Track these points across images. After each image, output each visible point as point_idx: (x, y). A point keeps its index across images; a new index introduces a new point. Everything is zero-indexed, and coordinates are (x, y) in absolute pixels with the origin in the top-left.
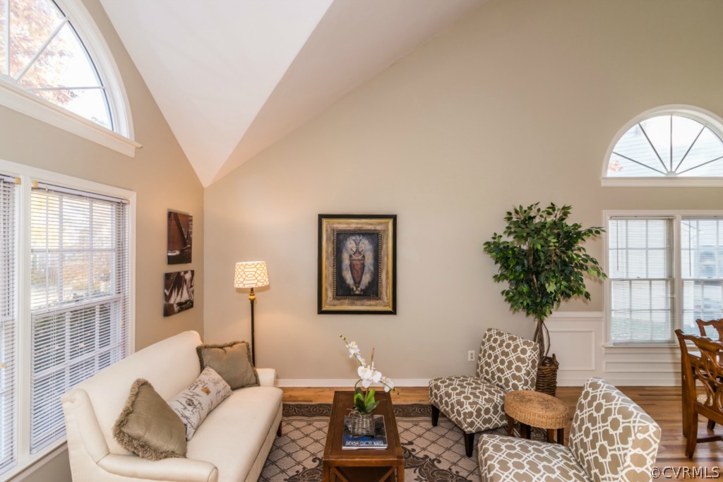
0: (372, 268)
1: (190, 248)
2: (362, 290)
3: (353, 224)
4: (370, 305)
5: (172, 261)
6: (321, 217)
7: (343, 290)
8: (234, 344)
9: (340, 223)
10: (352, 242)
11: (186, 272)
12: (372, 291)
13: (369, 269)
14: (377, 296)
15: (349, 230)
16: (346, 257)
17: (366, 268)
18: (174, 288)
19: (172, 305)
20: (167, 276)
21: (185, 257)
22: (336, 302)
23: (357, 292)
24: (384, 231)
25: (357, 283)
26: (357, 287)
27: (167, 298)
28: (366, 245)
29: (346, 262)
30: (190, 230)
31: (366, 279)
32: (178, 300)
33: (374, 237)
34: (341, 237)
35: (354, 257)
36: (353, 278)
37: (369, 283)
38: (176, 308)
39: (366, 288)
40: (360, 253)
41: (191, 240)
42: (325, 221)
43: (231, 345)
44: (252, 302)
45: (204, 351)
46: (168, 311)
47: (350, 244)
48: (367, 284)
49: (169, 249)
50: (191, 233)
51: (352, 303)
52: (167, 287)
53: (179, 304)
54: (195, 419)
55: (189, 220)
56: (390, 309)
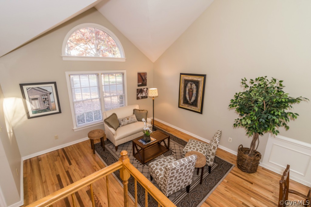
0: (195, 95)
1: (146, 82)
2: (191, 102)
3: (190, 78)
4: (194, 108)
5: (139, 86)
6: (181, 74)
7: (186, 102)
8: (144, 110)
9: (186, 77)
10: (190, 84)
11: (144, 89)
12: (195, 104)
13: (194, 95)
14: (196, 105)
15: (189, 80)
16: (187, 89)
17: (193, 95)
18: (139, 92)
19: (139, 97)
20: (137, 90)
21: (144, 84)
22: (183, 105)
23: (190, 103)
24: (201, 81)
25: (190, 99)
26: (190, 101)
27: (137, 95)
28: (194, 86)
29: (187, 91)
30: (146, 77)
31: (193, 99)
32: (141, 96)
33: (197, 83)
34: (186, 82)
35: (190, 90)
36: (189, 97)
37: (194, 100)
38: (140, 98)
39: (193, 102)
40: (192, 89)
41: (146, 80)
42: (182, 76)
43: (142, 110)
44: (153, 100)
45: (135, 110)
47: (189, 85)
48: (193, 101)
49: (138, 83)
50: (146, 78)
51: (188, 107)
52: (137, 92)
53: (141, 97)
54: (122, 124)
55: (145, 74)
56: (200, 111)
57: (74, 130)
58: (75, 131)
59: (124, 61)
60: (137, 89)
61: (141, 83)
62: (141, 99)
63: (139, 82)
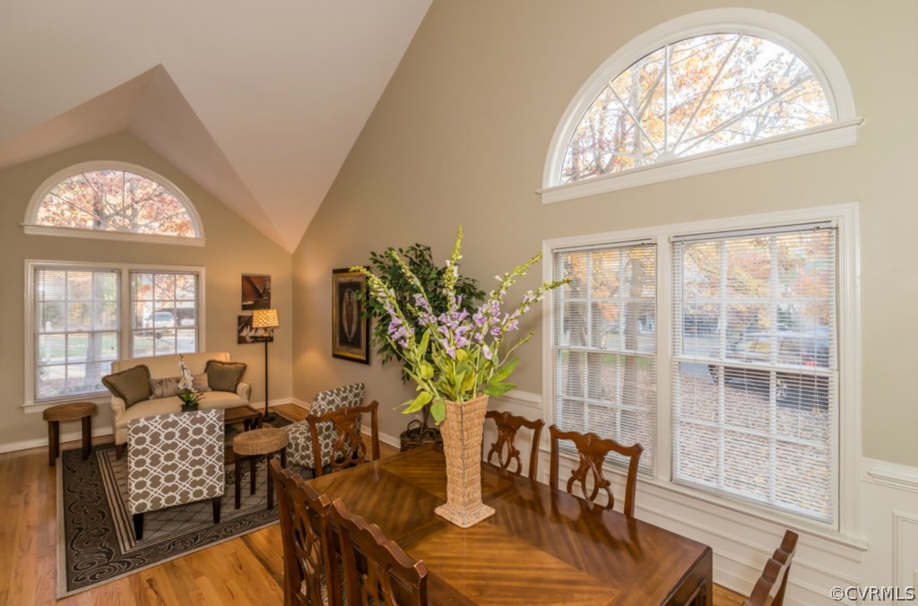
1: (269, 300)
2: (352, 339)
4: (356, 353)
5: (245, 308)
6: (335, 272)
7: (343, 339)
9: (341, 277)
10: (348, 291)
12: (355, 343)
14: (359, 345)
15: (345, 284)
16: (344, 307)
17: (354, 319)
18: (244, 325)
19: (244, 338)
21: (263, 305)
22: (340, 348)
23: (350, 341)
25: (350, 330)
26: (350, 336)
27: (240, 331)
29: (344, 312)
30: (267, 287)
31: (354, 328)
32: (252, 334)
34: (342, 290)
35: (348, 308)
36: (348, 327)
37: (355, 332)
38: (249, 340)
39: (354, 337)
40: (351, 304)
41: (269, 295)
42: (336, 275)
45: (214, 363)
46: (241, 340)
47: (346, 296)
49: (243, 300)
50: (270, 289)
51: (347, 351)
52: (239, 324)
53: (252, 337)
54: (158, 391)
55: (265, 279)
56: (364, 358)
57: (23, 408)
58: (27, 411)
59: (202, 244)
60: (240, 317)
61: (250, 302)
62: (253, 342)
63: (244, 297)
